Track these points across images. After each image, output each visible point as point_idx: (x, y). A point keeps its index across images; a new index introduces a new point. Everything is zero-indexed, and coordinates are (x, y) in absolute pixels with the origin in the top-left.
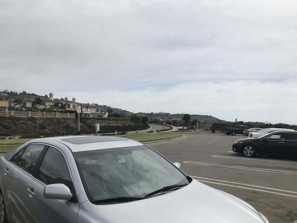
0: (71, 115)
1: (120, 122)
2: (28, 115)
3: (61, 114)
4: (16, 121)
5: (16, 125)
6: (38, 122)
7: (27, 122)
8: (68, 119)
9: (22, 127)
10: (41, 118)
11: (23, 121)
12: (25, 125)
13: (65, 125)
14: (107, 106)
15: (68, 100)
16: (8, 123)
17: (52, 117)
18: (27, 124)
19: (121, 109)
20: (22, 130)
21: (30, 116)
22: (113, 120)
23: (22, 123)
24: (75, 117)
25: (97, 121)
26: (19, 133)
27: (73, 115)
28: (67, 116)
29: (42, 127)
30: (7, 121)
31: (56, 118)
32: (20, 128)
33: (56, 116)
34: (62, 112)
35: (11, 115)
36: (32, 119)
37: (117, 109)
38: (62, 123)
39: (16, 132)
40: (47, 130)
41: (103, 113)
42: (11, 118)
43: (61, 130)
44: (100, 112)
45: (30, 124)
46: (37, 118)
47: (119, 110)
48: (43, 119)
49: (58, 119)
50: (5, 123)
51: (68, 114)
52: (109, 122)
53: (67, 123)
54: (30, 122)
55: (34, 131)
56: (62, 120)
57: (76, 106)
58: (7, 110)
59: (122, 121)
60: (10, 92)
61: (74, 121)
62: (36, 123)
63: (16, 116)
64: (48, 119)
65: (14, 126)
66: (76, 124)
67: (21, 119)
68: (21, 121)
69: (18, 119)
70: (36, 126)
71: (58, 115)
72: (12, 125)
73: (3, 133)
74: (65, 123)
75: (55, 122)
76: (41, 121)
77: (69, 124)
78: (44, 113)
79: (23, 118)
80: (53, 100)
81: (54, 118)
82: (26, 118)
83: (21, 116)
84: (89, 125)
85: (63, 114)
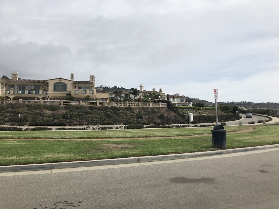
0: (163, 104)
1: (210, 111)
2: (126, 106)
3: (154, 104)
4: (117, 111)
5: (117, 114)
6: (135, 112)
7: (126, 111)
8: (161, 108)
9: (122, 117)
10: (137, 107)
11: (123, 111)
12: (124, 114)
13: (159, 114)
14: (186, 97)
15: (156, 91)
16: (111, 112)
17: (147, 107)
18: (126, 114)
19: (199, 99)
20: (122, 119)
21: (127, 106)
22: (203, 109)
23: (122, 113)
24: (167, 107)
25: (188, 110)
26: (120, 122)
27: (165, 104)
28: (160, 106)
29: (139, 117)
30: (109, 110)
31: (150, 108)
32: (121, 118)
33: (150, 106)
34: (154, 102)
35: (112, 105)
36: (130, 109)
37: (195, 99)
38: (155, 112)
39: (118, 121)
40: (144, 120)
41: (188, 102)
42: (112, 108)
43: (156, 120)
44: (184, 102)
45: (129, 113)
46: (134, 108)
47: (198, 100)
48: (139, 108)
49: (152, 108)
50: (108, 112)
51: (161, 103)
52: (200, 111)
53: (160, 112)
54: (128, 111)
55: (133, 121)
56: (156, 110)
57: (163, 96)
58: (108, 101)
59: (212, 111)
60: (104, 87)
61: (166, 111)
62: (134, 113)
63: (117, 106)
64: (143, 108)
65: (116, 116)
66: (169, 114)
67: (121, 109)
68: (121, 111)
69: (118, 109)
70: (134, 116)
71: (152, 105)
72: (114, 114)
73: (107, 122)
74: (159, 112)
75: (150, 111)
76: (138, 111)
77: (163, 114)
78: (140, 103)
79: (122, 108)
80: (143, 91)
81: (148, 107)
82: (125, 108)
83: (121, 106)
84: (182, 115)
85: (156, 104)
